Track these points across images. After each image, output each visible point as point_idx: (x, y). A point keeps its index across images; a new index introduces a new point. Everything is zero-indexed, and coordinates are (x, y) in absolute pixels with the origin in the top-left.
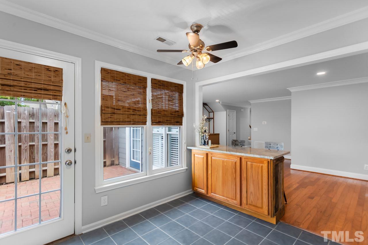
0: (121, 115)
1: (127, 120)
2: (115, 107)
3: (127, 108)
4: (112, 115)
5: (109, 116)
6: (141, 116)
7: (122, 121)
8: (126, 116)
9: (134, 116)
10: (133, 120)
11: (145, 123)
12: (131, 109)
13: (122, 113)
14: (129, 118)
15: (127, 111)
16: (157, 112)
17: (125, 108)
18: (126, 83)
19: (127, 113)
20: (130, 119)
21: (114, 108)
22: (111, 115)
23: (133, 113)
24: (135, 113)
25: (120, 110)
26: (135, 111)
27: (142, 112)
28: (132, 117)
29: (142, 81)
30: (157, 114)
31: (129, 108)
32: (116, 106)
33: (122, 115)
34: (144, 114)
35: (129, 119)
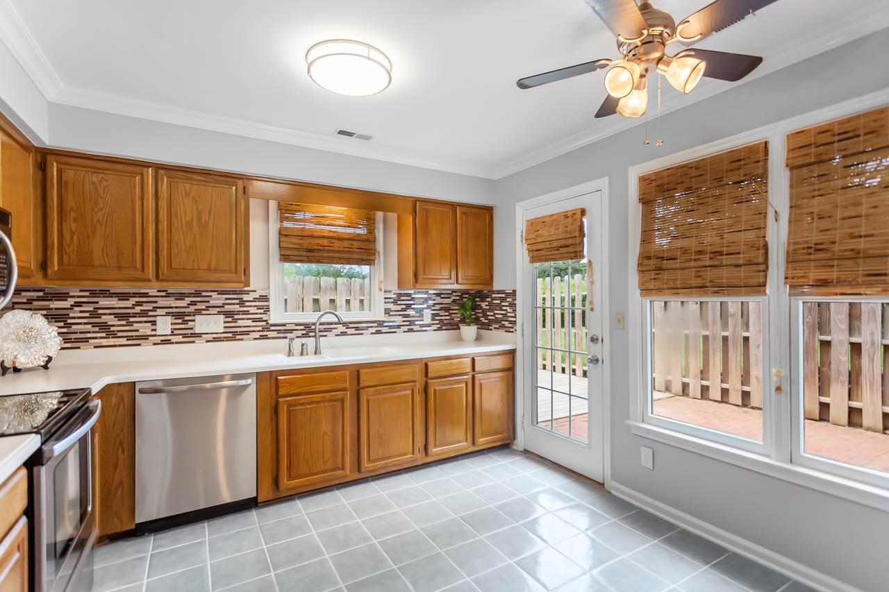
0: (679, 272)
1: (693, 282)
2: (665, 255)
3: (695, 252)
4: (659, 274)
5: (653, 277)
6: (742, 269)
7: (682, 286)
8: (692, 272)
9: (716, 271)
10: (711, 282)
11: (760, 288)
12: (706, 253)
13: (678, 266)
14: (699, 277)
15: (695, 260)
16: (811, 248)
17: (688, 251)
18: (692, 187)
19: (692, 264)
20: (703, 280)
21: (663, 257)
22: (656, 274)
23: (712, 263)
24: (716, 263)
25: (675, 259)
26: (719, 257)
27: (741, 256)
28: (710, 274)
29: (742, 162)
30: (810, 254)
31: (699, 251)
32: (667, 252)
33: (683, 272)
34: (750, 261)
35: (700, 279)
